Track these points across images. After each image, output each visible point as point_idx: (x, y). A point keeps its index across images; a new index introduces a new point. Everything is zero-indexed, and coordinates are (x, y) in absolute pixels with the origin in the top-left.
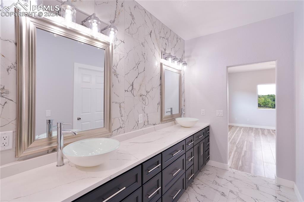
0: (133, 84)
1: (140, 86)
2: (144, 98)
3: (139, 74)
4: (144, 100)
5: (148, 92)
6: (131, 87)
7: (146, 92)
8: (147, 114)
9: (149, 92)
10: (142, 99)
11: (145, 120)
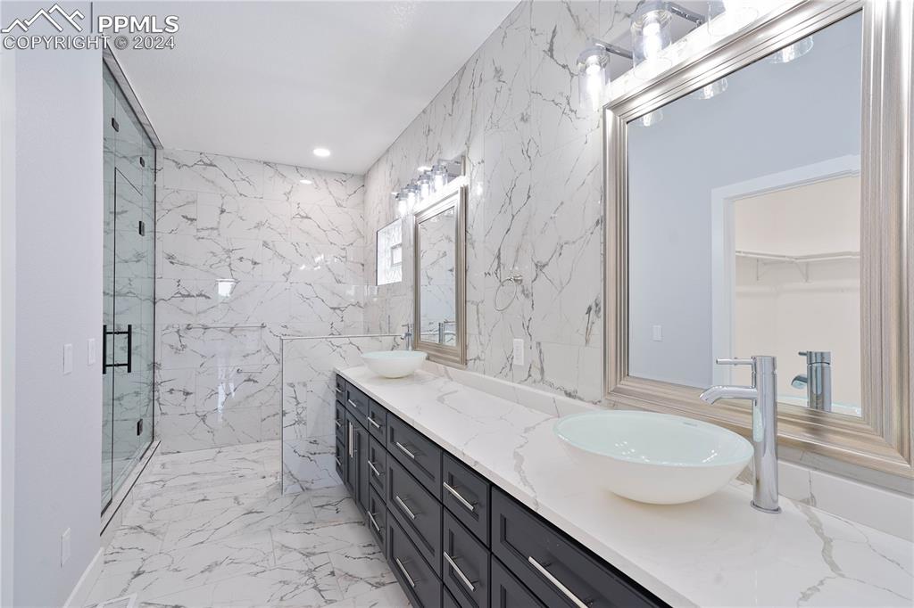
0: (500, 254)
1: (518, 251)
2: (530, 289)
3: (513, 217)
4: (527, 296)
5: (540, 267)
6: (497, 260)
7: (534, 267)
8: (539, 343)
9: (544, 266)
10: (523, 291)
11: (533, 361)
